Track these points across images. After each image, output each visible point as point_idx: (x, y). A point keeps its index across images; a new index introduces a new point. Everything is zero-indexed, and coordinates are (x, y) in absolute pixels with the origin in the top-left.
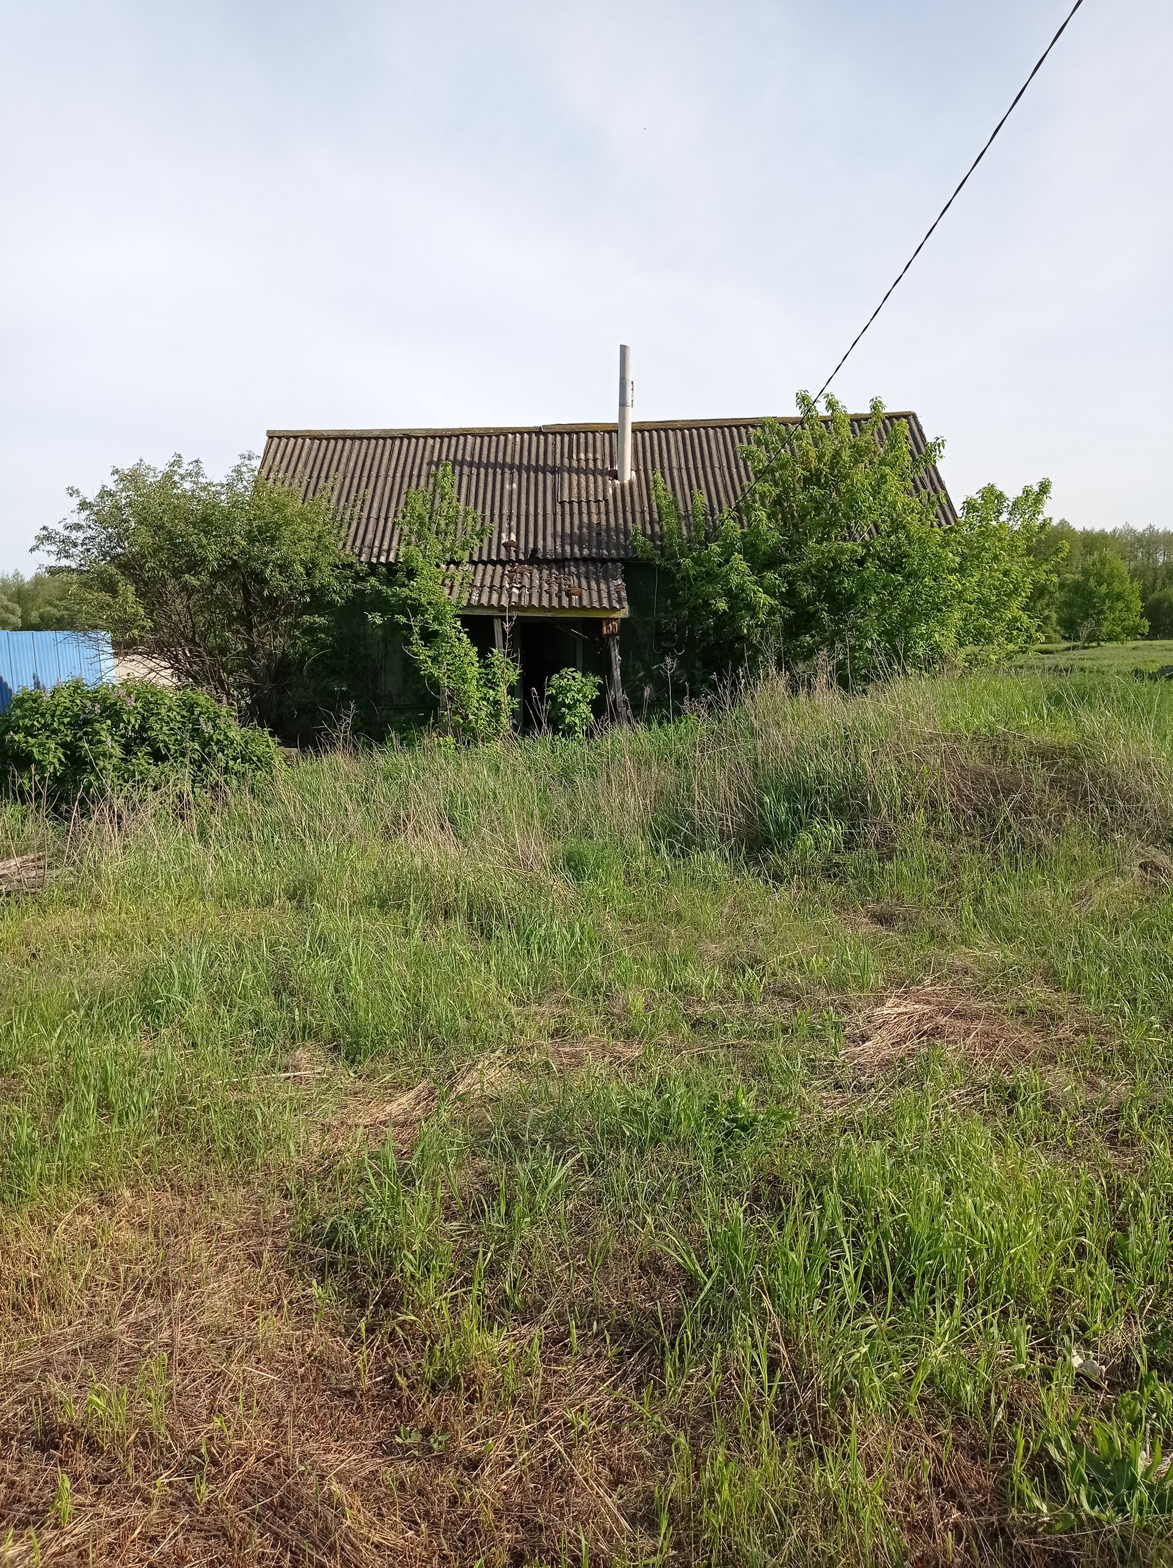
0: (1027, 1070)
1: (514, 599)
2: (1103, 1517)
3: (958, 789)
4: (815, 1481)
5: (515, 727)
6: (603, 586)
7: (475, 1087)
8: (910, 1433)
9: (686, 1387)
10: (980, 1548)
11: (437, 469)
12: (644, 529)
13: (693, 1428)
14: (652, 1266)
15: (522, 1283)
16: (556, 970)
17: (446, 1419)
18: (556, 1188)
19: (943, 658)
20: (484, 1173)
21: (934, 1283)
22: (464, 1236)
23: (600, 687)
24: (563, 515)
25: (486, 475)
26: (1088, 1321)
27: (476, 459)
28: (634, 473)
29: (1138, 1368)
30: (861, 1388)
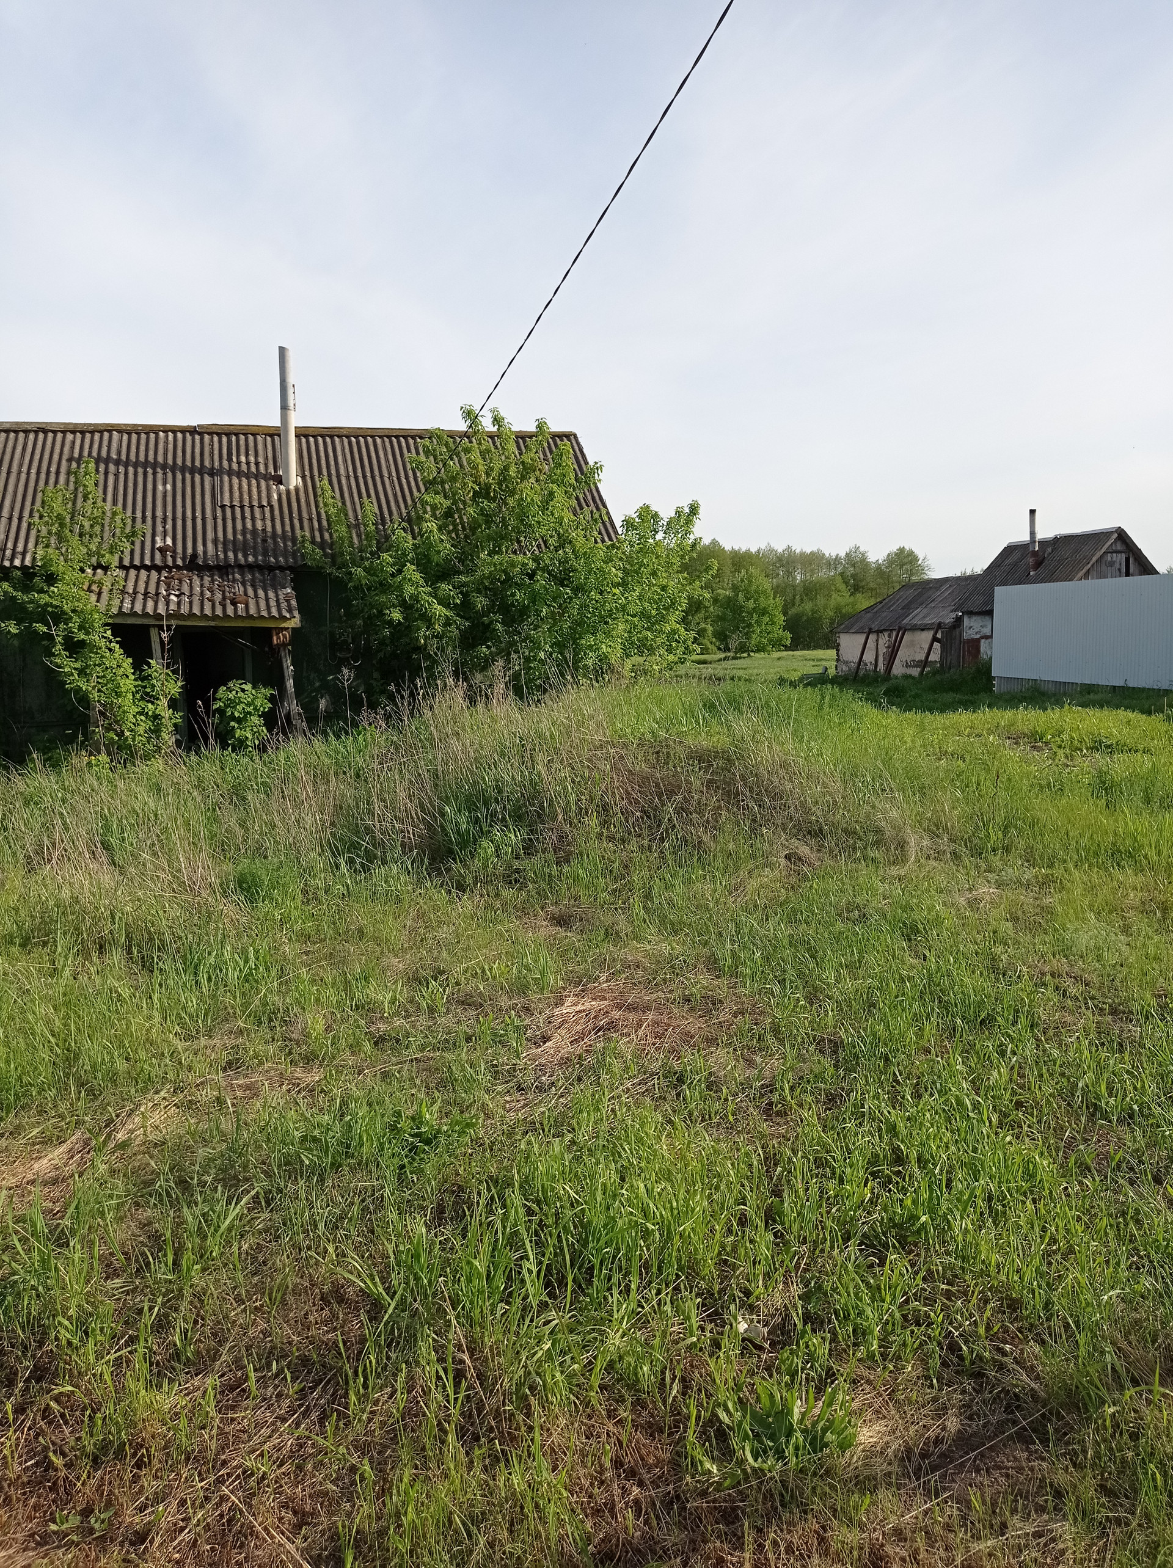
0: (693, 1054)
1: (173, 607)
2: (765, 1466)
3: (627, 792)
4: (502, 1485)
5: (178, 743)
6: (271, 594)
7: (138, 1132)
8: (592, 1422)
9: (371, 1412)
10: (658, 1518)
11: (79, 467)
12: (313, 536)
13: (379, 1453)
14: (337, 1295)
15: (194, 1333)
16: (228, 999)
17: (111, 1492)
18: (229, 1229)
19: (612, 669)
20: (149, 1223)
21: (611, 1270)
22: (127, 1293)
23: (272, 699)
24: (224, 519)
25: (136, 474)
26: (751, 1287)
27: (124, 457)
28: (300, 479)
29: (795, 1325)
30: (544, 1386)
